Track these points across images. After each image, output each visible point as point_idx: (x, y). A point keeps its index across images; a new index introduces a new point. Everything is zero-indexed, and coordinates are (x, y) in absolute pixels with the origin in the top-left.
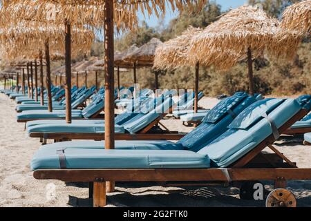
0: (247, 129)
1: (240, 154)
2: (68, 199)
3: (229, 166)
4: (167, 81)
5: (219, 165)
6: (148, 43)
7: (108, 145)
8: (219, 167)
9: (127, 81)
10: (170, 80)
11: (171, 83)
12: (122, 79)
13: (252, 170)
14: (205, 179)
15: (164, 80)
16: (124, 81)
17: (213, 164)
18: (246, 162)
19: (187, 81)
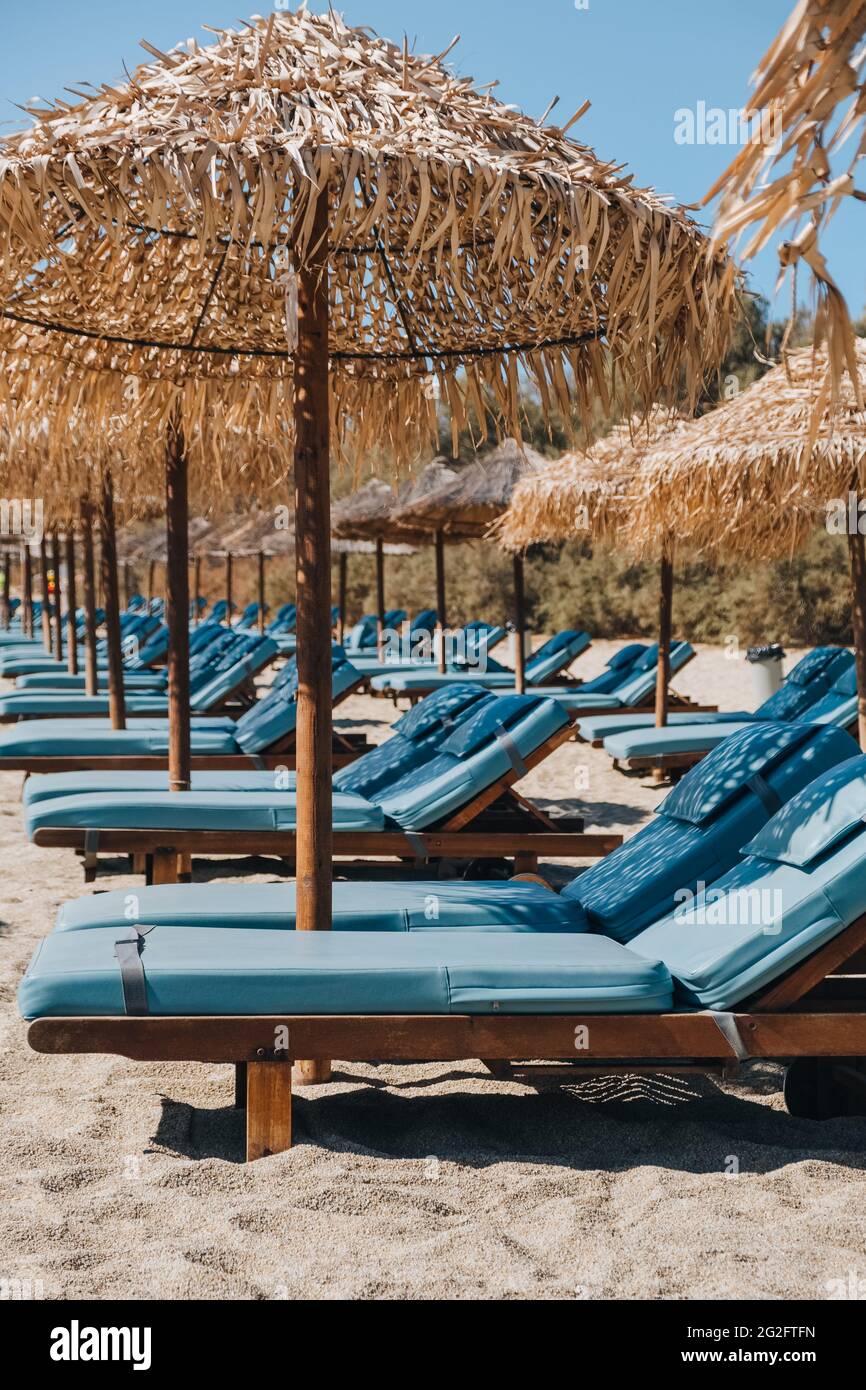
0: (810, 866)
1: (784, 960)
2: (158, 1113)
3: (741, 1005)
4: (564, 584)
5: (703, 998)
6: (488, 458)
7: (308, 911)
8: (705, 1007)
9: (414, 582)
10: (575, 580)
11: (578, 592)
12: (399, 576)
13: (822, 1019)
14: (654, 1051)
15: (552, 579)
16: (405, 582)
17: (682, 995)
18: (804, 990)
19: (637, 587)
